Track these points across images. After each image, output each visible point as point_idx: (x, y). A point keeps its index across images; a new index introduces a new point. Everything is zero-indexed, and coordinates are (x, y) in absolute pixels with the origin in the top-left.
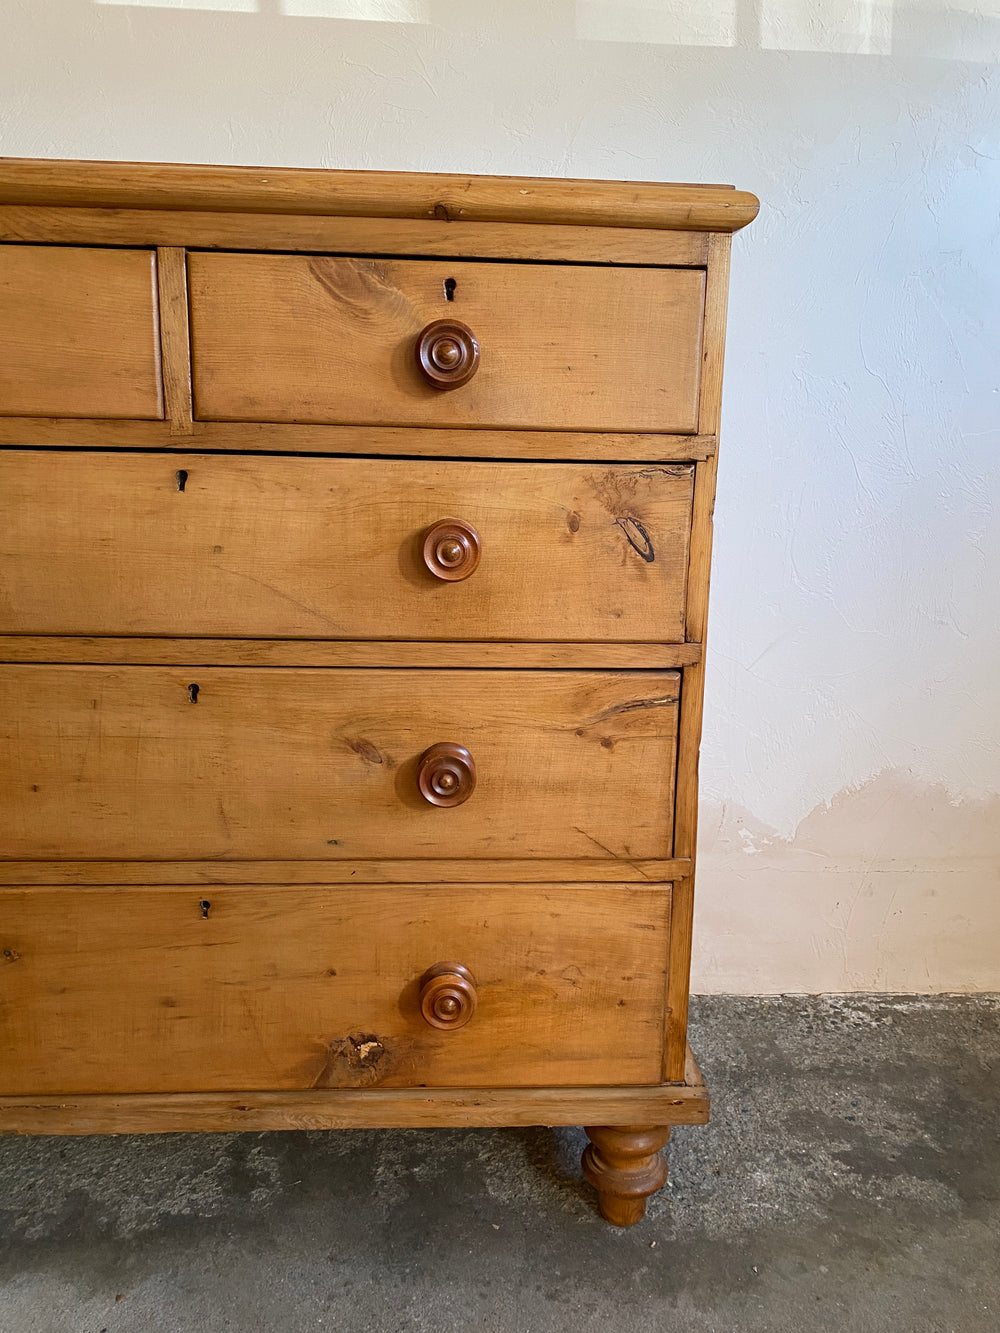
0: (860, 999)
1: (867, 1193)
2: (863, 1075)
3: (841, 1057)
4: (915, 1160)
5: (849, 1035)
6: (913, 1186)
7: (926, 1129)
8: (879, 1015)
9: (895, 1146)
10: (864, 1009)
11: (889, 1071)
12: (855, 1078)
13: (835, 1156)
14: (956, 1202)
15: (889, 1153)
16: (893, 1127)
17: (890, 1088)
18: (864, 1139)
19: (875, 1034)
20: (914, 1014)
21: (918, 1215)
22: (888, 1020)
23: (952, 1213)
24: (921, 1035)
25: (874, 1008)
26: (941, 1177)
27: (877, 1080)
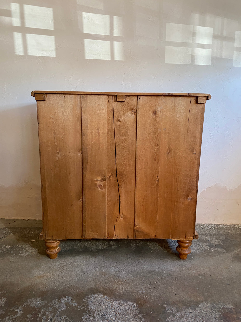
0: (211, 225)
1: (211, 250)
2: (211, 235)
3: (208, 233)
4: (219, 246)
5: (209, 230)
6: (219, 249)
7: (221, 242)
8: (215, 227)
9: (216, 244)
10: (212, 226)
11: (216, 235)
12: (210, 235)
13: (206, 245)
14: (225, 251)
15: (215, 245)
16: (216, 242)
17: (216, 237)
18: (211, 243)
19: (213, 230)
20: (221, 227)
21: (219, 253)
22: (216, 228)
23: (224, 252)
24: (222, 230)
25: (214, 226)
26: (223, 248)
27: (213, 236)
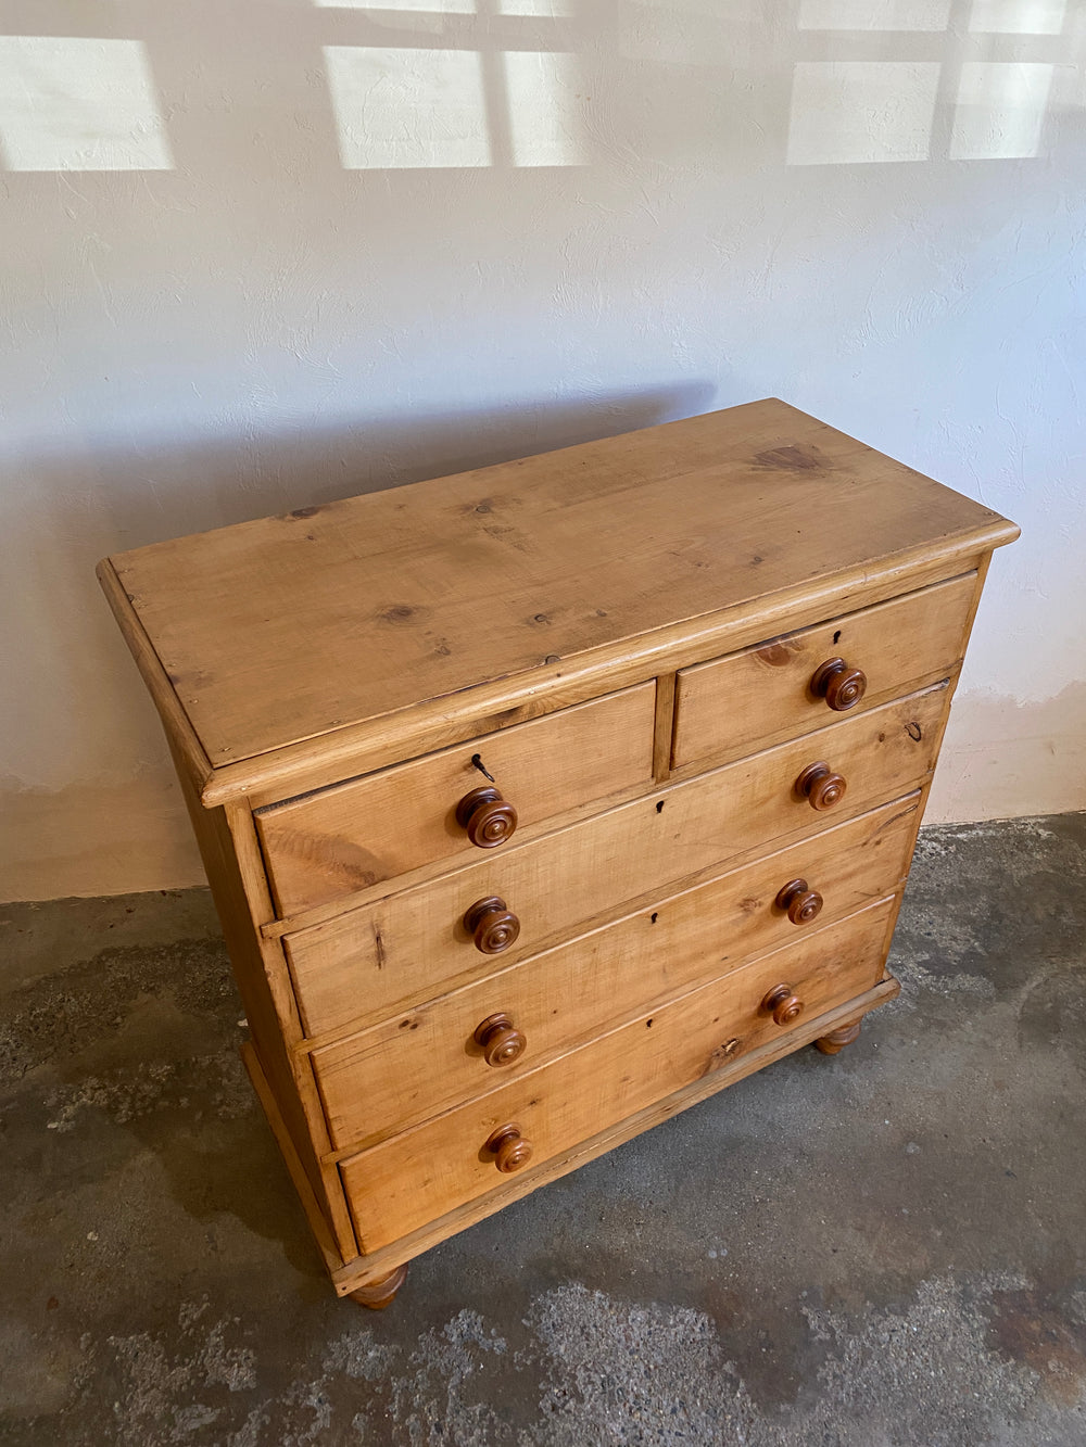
0: (934, 831)
1: (939, 989)
2: (937, 900)
3: (921, 884)
4: (970, 964)
5: (926, 864)
6: (966, 981)
7: (976, 937)
8: (947, 844)
9: (956, 953)
10: (936, 840)
11: (954, 894)
12: (930, 902)
13: (919, 964)
14: (992, 991)
15: (953, 959)
16: (955, 939)
17: (953, 908)
18: (937, 950)
19: (946, 861)
20: (972, 841)
21: (969, 1001)
22: (952, 848)
23: (990, 999)
24: (975, 860)
25: (943, 838)
26: (985, 973)
27: (945, 902)
